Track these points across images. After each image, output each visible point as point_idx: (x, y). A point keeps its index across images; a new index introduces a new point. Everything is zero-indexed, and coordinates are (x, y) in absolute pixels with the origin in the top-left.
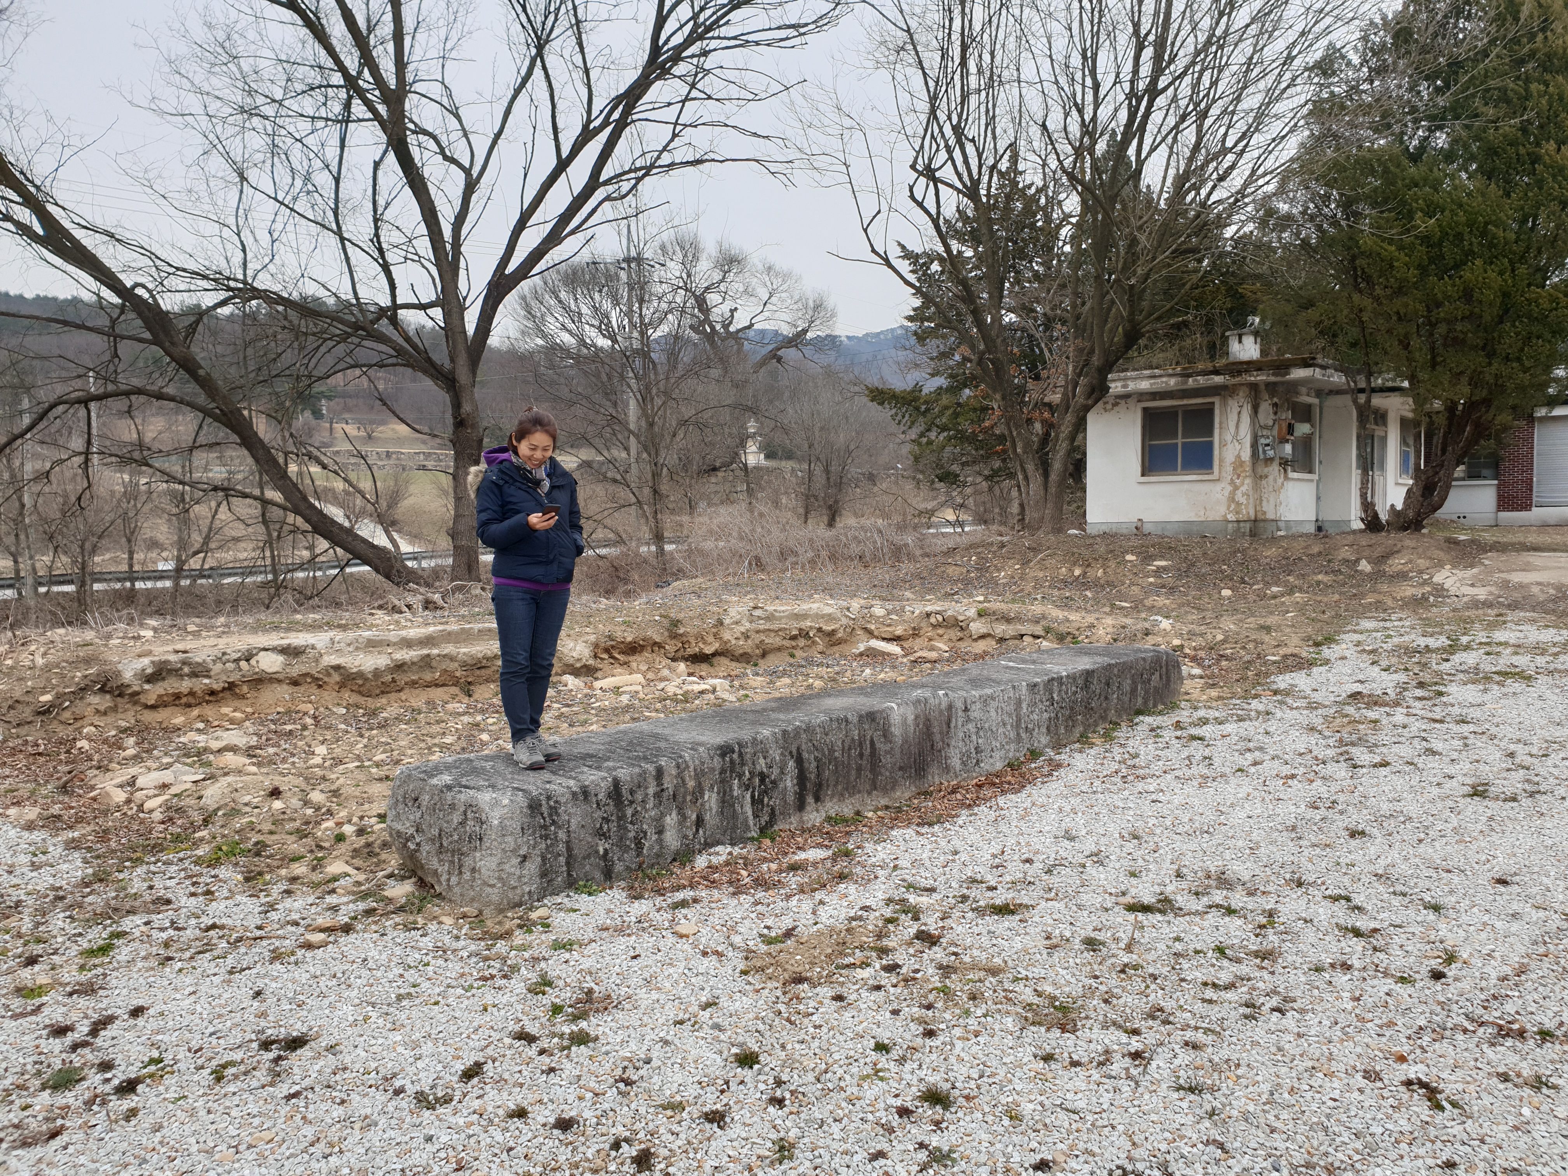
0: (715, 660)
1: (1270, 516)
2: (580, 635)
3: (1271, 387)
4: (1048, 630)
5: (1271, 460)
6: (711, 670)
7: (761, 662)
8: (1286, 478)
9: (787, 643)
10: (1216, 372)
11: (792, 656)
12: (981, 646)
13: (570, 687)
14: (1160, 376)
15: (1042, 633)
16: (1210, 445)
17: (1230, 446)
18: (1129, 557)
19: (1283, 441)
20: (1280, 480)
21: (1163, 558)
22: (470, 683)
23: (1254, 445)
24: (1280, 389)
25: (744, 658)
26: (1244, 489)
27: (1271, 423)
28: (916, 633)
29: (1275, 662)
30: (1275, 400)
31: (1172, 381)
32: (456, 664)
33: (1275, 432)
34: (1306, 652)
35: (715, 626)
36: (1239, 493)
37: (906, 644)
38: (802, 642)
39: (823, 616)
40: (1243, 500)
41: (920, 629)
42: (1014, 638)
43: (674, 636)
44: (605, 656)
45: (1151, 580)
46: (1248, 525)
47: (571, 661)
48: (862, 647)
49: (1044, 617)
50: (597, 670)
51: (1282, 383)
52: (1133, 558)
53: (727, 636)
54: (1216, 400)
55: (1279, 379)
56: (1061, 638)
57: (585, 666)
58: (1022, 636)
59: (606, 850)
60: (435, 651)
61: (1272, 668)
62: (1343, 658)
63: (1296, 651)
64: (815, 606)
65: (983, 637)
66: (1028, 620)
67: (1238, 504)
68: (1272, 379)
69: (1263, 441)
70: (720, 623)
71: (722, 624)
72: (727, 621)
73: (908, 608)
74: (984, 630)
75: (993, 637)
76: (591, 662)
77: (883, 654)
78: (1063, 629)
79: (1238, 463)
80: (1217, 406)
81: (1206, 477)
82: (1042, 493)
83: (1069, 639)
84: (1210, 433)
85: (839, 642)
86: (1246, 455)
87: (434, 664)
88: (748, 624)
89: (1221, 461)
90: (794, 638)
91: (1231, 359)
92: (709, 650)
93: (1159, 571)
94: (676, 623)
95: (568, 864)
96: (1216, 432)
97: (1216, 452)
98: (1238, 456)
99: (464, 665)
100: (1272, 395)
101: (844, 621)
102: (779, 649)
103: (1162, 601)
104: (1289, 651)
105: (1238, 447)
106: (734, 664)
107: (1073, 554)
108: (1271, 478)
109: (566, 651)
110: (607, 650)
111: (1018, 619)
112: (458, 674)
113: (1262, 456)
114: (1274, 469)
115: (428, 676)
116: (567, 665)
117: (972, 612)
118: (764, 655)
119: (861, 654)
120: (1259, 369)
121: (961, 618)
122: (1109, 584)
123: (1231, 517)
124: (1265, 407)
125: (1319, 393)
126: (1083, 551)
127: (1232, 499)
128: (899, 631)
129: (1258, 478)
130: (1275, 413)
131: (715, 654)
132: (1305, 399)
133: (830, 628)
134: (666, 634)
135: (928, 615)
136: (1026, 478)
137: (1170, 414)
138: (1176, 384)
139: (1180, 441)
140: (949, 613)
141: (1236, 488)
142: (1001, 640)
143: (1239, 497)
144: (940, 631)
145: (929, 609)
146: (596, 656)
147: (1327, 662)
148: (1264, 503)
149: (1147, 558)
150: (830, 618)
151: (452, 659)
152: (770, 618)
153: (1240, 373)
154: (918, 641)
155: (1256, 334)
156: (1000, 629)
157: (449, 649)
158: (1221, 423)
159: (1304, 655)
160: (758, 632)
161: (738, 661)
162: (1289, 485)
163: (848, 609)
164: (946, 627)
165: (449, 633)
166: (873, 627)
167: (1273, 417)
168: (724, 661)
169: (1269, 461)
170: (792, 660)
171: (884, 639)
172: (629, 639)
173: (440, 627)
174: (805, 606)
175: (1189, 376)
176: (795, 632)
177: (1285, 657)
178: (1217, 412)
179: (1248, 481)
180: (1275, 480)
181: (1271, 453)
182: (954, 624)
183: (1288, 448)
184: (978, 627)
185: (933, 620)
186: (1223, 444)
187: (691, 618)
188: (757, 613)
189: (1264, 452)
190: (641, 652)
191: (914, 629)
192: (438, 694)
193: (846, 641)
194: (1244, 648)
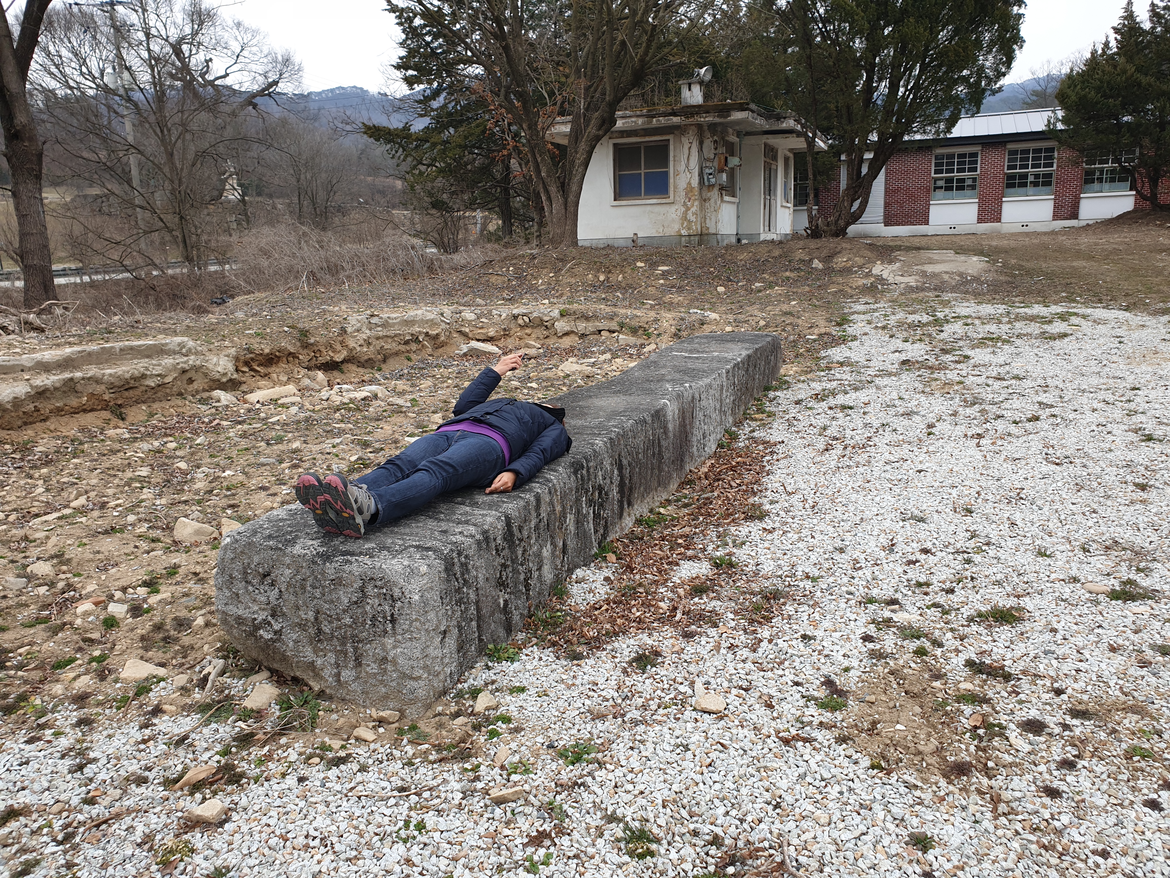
0: (344, 367)
1: (712, 231)
2: (220, 349)
3: (712, 127)
4: (622, 325)
5: (713, 185)
6: (343, 377)
7: (383, 366)
8: (722, 201)
9: (403, 348)
10: (674, 114)
11: (409, 359)
12: (567, 342)
13: (224, 402)
14: (630, 117)
15: (617, 328)
16: (666, 174)
17: (682, 175)
18: (639, 264)
19: (721, 171)
20: (719, 202)
21: (664, 264)
22: (120, 406)
23: (701, 174)
24: (719, 129)
25: (368, 364)
26: (693, 209)
27: (712, 156)
28: (506, 334)
29: (814, 341)
30: (715, 138)
31: (640, 121)
32: (103, 387)
33: (716, 164)
34: (834, 331)
35: (340, 335)
36: (690, 213)
37: (501, 344)
38: (414, 346)
39: (427, 322)
40: (693, 218)
41: (510, 329)
42: (593, 333)
43: (306, 346)
44: (246, 369)
45: (662, 281)
46: (697, 238)
47: (217, 376)
48: (465, 348)
49: (616, 315)
50: (241, 383)
51: (720, 124)
52: (643, 265)
53: (352, 344)
54: (670, 137)
55: (722, 120)
56: (634, 331)
57: (231, 380)
58: (600, 331)
59: (506, 601)
60: (78, 374)
61: (816, 345)
62: (866, 334)
63: (828, 330)
64: (419, 312)
65: (567, 334)
66: (604, 318)
67: (690, 222)
68: (717, 120)
69: (708, 171)
70: (343, 331)
71: (346, 332)
72: (349, 330)
73: (495, 312)
74: (567, 328)
75: (576, 334)
76: (235, 376)
77: (485, 353)
78: (634, 323)
79: (689, 189)
80: (671, 142)
81: (664, 201)
82: (563, 211)
83: (640, 332)
84: (666, 164)
85: (443, 345)
86: (695, 182)
87: (79, 387)
88: (368, 331)
89: (675, 187)
90: (407, 343)
91: (683, 104)
92: (339, 358)
93: (664, 274)
94: (305, 333)
95: (479, 626)
96: (671, 164)
97: (671, 181)
98: (689, 183)
99: (111, 386)
100: (713, 134)
101: (443, 326)
102: (397, 354)
103: (677, 298)
104: (823, 330)
105: (689, 176)
106: (361, 370)
107: (596, 263)
108: (712, 201)
109: (211, 366)
110: (247, 363)
111: (595, 317)
112: (106, 397)
113: (706, 183)
114: (715, 193)
115: (74, 402)
116: (214, 381)
117: (556, 313)
118: (384, 361)
119: (465, 355)
120: (707, 112)
121: (546, 318)
122: (630, 286)
123: (684, 232)
124: (708, 143)
125: (739, 134)
126: (602, 259)
127: (684, 218)
128: (492, 333)
129: (704, 200)
130: (716, 149)
131: (345, 361)
132: (733, 138)
133: (435, 333)
134: (298, 344)
135: (515, 317)
136: (549, 199)
137: (634, 149)
138: (643, 124)
139: (643, 171)
140: (535, 314)
141: (688, 209)
142: (583, 336)
143: (690, 216)
144: (528, 331)
145: (516, 312)
146: (237, 370)
147: (854, 338)
148: (708, 221)
149: (653, 265)
150: (432, 323)
151: (97, 381)
152: (385, 325)
153: (692, 115)
154: (509, 340)
155: (701, 83)
156: (582, 326)
157: (92, 371)
158: (674, 157)
159: (834, 333)
160: (378, 338)
161: (363, 367)
162: (724, 206)
163: (442, 314)
164: (533, 327)
165: (90, 354)
166: (467, 330)
167: (713, 151)
168: (353, 367)
169: (711, 186)
170: (411, 364)
171: (478, 340)
172: (267, 351)
173: (77, 348)
174: (412, 313)
175: (653, 117)
176: (408, 338)
177: (821, 335)
178: (671, 147)
179: (696, 203)
180: (716, 203)
181: (713, 180)
182: (540, 323)
183: (724, 176)
184: (561, 326)
185: (520, 321)
186: (676, 174)
187: (316, 328)
188: (374, 320)
189: (708, 179)
190: (277, 363)
191: (505, 330)
192: (90, 420)
193: (446, 343)
194: (784, 330)
